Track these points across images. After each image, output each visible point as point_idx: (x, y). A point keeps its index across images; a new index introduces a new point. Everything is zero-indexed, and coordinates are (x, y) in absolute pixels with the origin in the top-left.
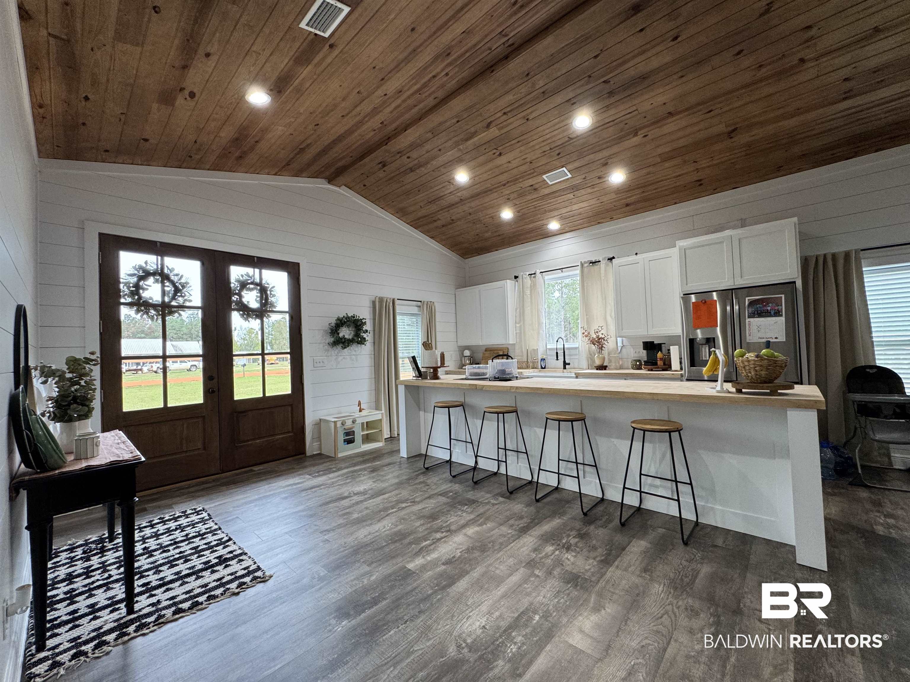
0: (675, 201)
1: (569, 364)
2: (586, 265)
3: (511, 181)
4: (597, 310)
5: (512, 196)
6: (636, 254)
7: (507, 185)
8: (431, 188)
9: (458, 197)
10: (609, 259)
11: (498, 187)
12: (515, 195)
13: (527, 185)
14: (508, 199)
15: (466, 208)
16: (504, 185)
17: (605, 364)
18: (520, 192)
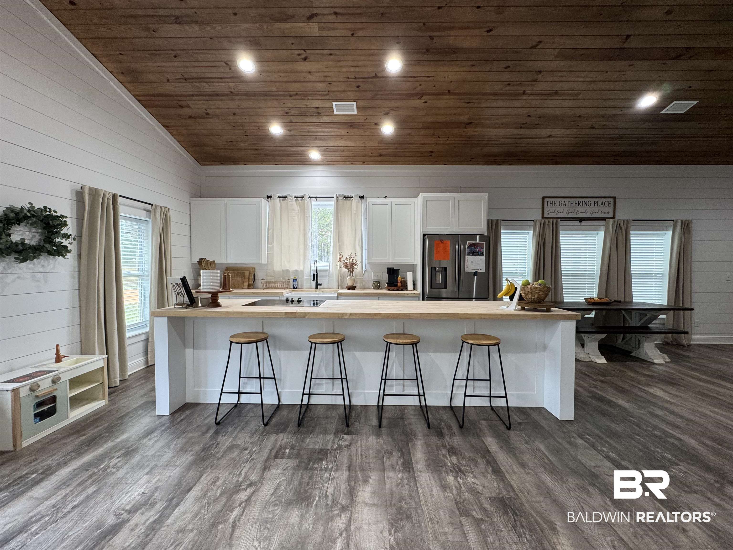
0: (409, 162)
1: (320, 285)
2: (340, 198)
3: (300, 95)
4: (348, 239)
5: (292, 112)
6: (386, 197)
7: (293, 97)
8: (197, 61)
9: (229, 88)
10: (360, 197)
11: (284, 95)
12: (296, 112)
13: (314, 106)
14: (287, 113)
15: (233, 104)
16: (291, 96)
17: (354, 285)
18: (303, 110)
